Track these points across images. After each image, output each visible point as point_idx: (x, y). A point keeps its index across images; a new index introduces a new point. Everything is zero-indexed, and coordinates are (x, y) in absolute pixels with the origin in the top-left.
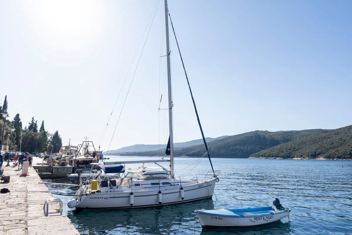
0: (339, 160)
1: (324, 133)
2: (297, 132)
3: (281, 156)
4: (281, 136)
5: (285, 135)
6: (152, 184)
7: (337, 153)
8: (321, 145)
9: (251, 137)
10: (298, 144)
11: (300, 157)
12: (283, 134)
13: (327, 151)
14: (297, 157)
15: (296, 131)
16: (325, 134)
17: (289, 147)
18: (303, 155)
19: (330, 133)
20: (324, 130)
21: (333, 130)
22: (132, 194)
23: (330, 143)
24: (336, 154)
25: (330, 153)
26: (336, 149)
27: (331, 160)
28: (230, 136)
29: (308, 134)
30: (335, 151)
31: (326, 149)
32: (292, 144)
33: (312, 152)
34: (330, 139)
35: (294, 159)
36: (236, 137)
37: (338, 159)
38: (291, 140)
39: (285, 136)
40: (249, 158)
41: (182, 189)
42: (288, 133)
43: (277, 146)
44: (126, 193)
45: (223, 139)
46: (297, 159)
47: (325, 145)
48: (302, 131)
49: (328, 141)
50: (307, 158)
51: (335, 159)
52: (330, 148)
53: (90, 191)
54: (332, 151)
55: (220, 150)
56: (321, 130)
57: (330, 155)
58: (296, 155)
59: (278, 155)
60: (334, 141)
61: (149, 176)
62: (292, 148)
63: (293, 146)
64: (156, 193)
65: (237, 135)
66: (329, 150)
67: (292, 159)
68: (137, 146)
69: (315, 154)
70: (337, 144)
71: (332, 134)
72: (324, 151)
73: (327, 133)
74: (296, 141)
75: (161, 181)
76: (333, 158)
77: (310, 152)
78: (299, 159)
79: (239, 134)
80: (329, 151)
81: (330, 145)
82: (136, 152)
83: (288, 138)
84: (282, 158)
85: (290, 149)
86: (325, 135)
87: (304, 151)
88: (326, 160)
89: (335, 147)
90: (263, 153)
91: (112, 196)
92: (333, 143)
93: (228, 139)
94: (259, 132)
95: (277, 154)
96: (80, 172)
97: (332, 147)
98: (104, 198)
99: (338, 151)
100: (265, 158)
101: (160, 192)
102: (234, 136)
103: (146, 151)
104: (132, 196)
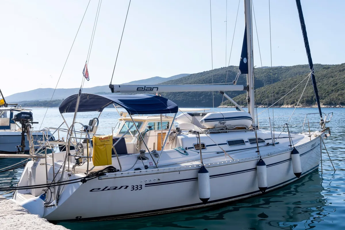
0: (342, 108)
1: (324, 69)
2: (288, 69)
3: (265, 103)
4: (265, 74)
5: (270, 72)
6: (231, 143)
7: (341, 98)
8: (321, 87)
9: (222, 75)
10: (289, 85)
11: (292, 104)
12: (268, 71)
13: (328, 95)
14: (288, 104)
15: (286, 67)
16: (326, 71)
17: (277, 89)
18: (295, 101)
19: (333, 70)
20: (324, 65)
21: (337, 66)
22: (203, 170)
23: (333, 84)
24: (339, 99)
25: (332, 97)
26: (340, 92)
27: (332, 107)
28: (191, 75)
29: (301, 71)
30: (339, 95)
31: (327, 92)
32: (281, 85)
33: (308, 97)
34: (332, 78)
35: (282, 106)
36: (200, 75)
37: (342, 106)
38: (279, 80)
39: (271, 74)
40: (220, 107)
41: (294, 151)
42: (275, 69)
43: (260, 88)
44: (187, 169)
45: (181, 79)
46: (287, 107)
47: (325, 87)
48: (295, 67)
49: (330, 81)
50: (301, 106)
51: (338, 106)
52: (332, 91)
53: (87, 171)
54: (334, 96)
55: (175, 96)
56: (320, 64)
57: (331, 101)
58: (285, 102)
59: (262, 101)
60: (338, 81)
61: (217, 123)
62: (281, 92)
63: (282, 89)
64: (252, 165)
65: (201, 73)
66: (330, 93)
67: (280, 107)
68: (40, 91)
69: (312, 99)
70: (341, 85)
71: (336, 72)
72: (323, 95)
73: (330, 69)
74: (286, 81)
75: (246, 136)
76: (336, 104)
77: (305, 97)
78: (289, 106)
79: (204, 72)
80: (330, 95)
81: (333, 86)
82: (40, 101)
83: (275, 77)
84: (266, 106)
85: (277, 93)
86: (325, 73)
87: (297, 95)
88: (326, 108)
89: (338, 89)
90: (240, 99)
91: (153, 179)
92: (336, 84)
93: (188, 79)
94: (235, 68)
95: (259, 100)
96: (26, 118)
97: (335, 89)
98: (130, 188)
99: (342, 95)
100: (242, 107)
101: (261, 163)
102: (198, 74)
103: (57, 99)
104: (207, 175)
